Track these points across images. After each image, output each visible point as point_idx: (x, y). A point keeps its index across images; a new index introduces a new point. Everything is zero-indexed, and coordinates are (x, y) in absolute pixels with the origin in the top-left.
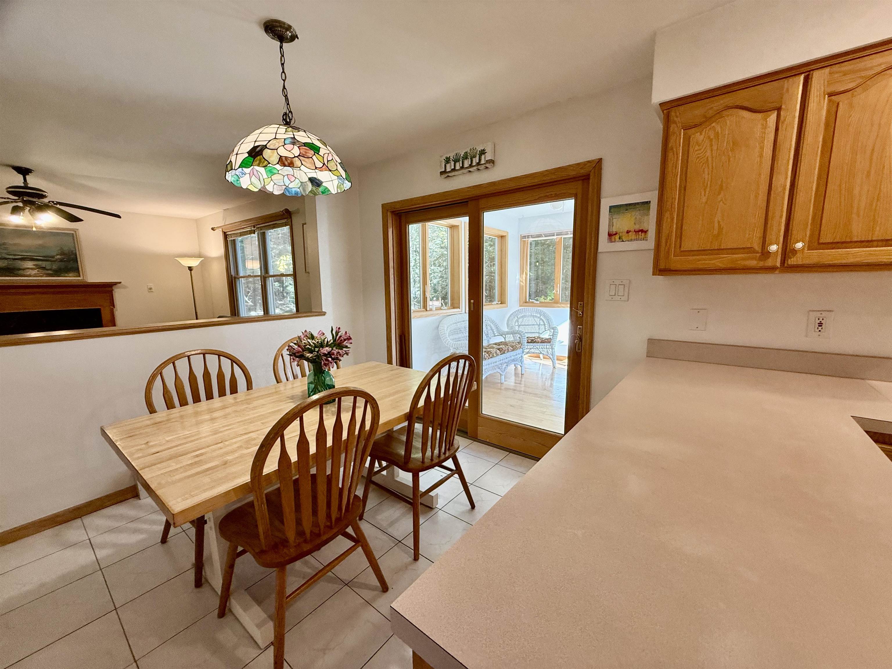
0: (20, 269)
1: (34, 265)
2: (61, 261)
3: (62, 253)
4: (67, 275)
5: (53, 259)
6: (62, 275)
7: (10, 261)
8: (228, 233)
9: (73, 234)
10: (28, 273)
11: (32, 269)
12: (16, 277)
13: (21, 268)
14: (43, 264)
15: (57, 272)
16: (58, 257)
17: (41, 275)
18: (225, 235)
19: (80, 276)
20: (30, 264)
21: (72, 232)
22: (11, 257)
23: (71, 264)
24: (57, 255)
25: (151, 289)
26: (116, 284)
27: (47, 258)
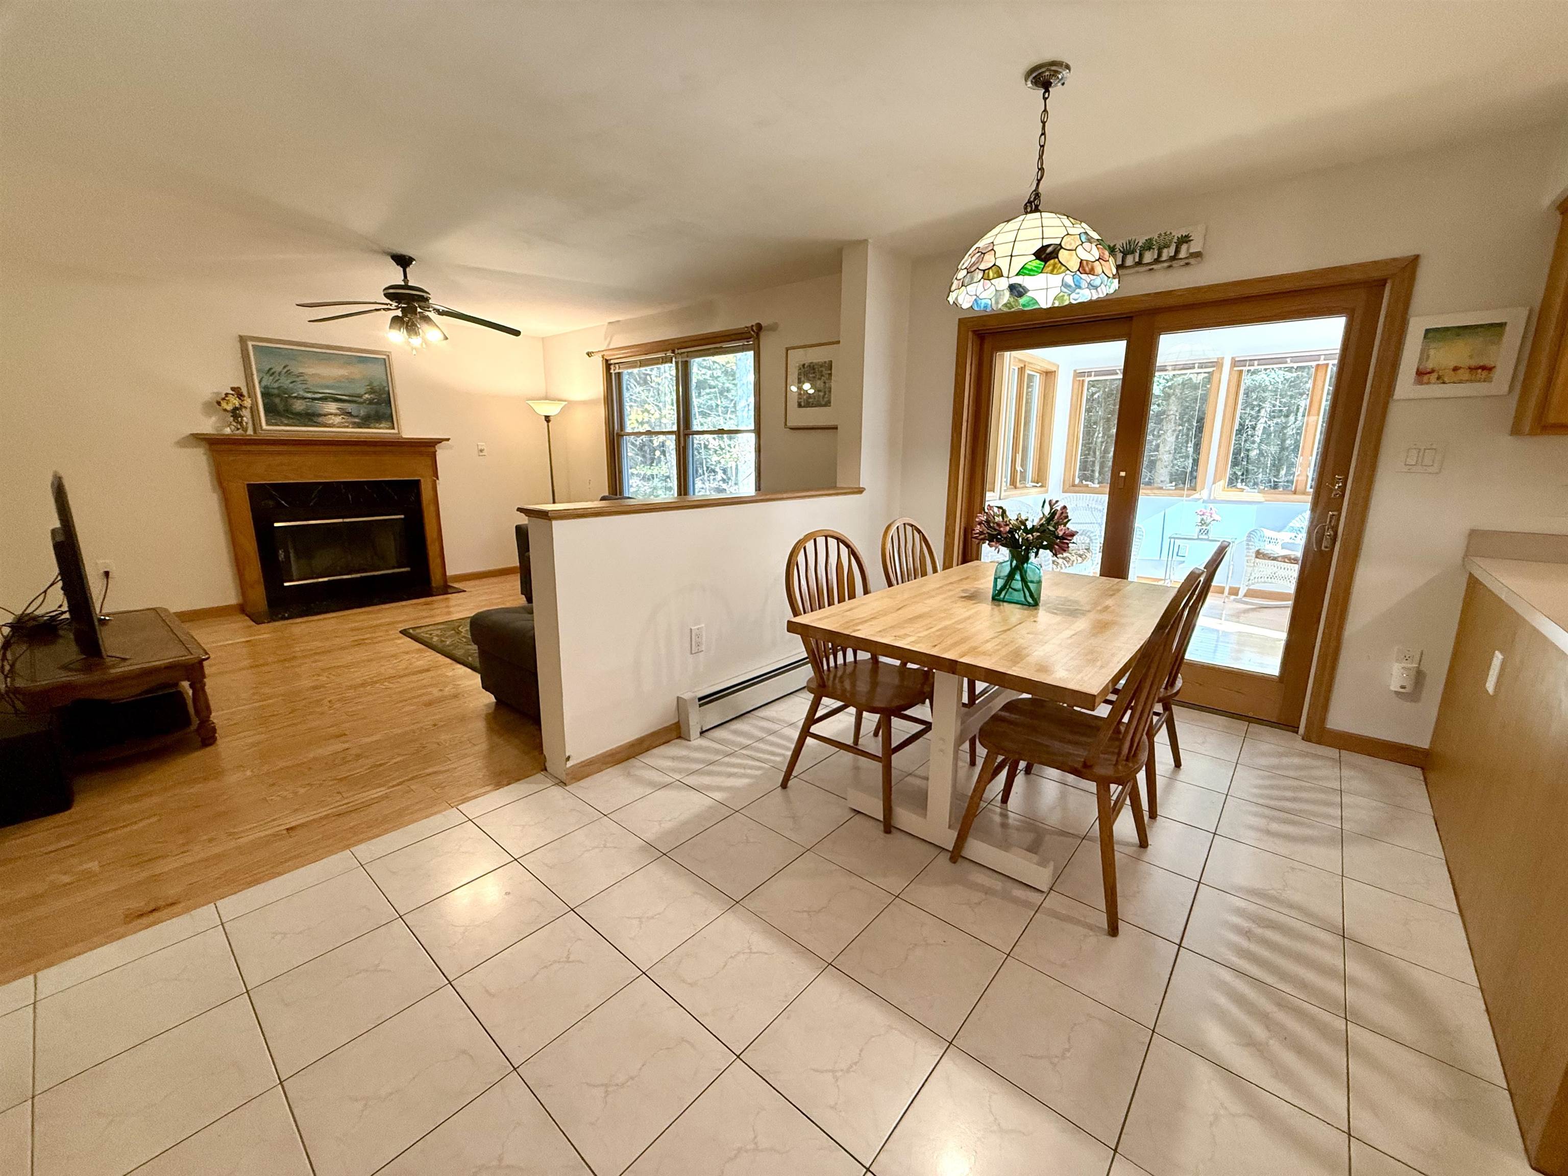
0: (320, 415)
1: (338, 409)
2: (371, 402)
3: (372, 391)
4: (377, 425)
5: (361, 400)
6: (372, 425)
7: (309, 402)
8: (612, 362)
9: (385, 359)
10: (331, 422)
11: (336, 415)
12: (317, 426)
13: (321, 412)
14: (349, 407)
15: (366, 421)
16: (367, 396)
17: (347, 424)
18: (608, 365)
19: (393, 428)
20: (332, 407)
21: (384, 357)
22: (309, 395)
23: (383, 409)
24: (365, 394)
25: (481, 451)
26: (440, 441)
27: (353, 399)
